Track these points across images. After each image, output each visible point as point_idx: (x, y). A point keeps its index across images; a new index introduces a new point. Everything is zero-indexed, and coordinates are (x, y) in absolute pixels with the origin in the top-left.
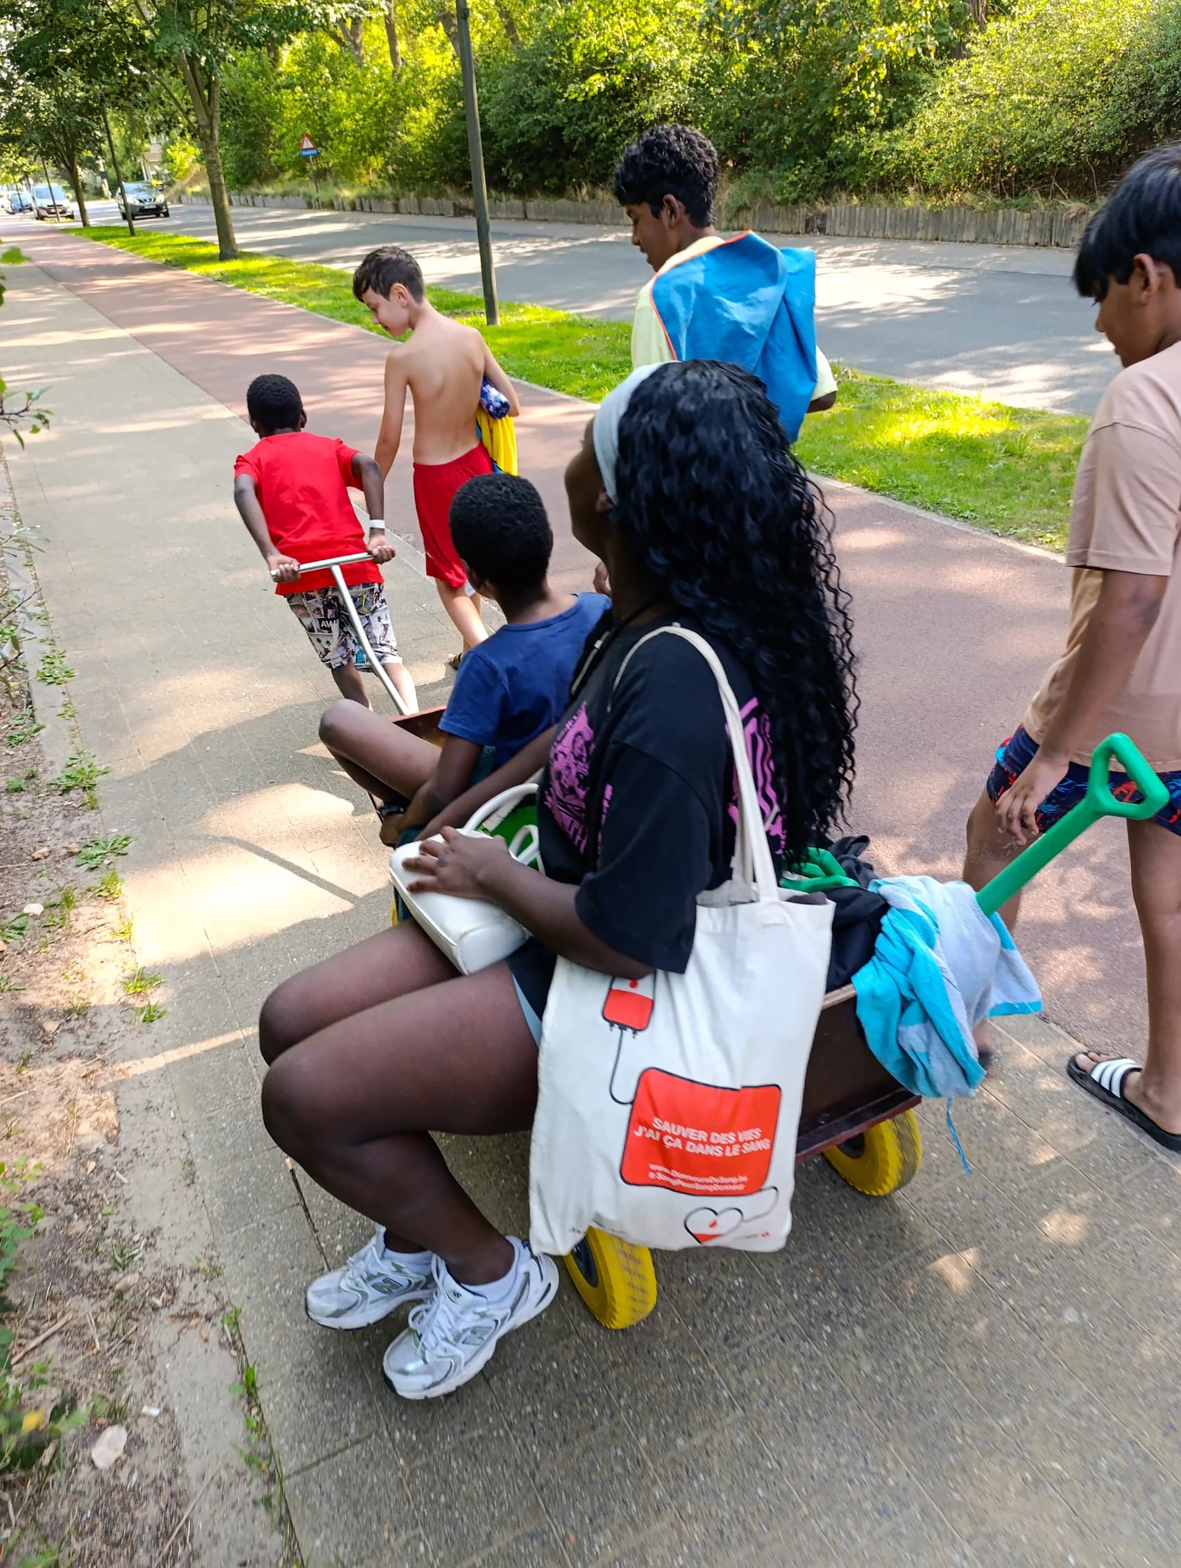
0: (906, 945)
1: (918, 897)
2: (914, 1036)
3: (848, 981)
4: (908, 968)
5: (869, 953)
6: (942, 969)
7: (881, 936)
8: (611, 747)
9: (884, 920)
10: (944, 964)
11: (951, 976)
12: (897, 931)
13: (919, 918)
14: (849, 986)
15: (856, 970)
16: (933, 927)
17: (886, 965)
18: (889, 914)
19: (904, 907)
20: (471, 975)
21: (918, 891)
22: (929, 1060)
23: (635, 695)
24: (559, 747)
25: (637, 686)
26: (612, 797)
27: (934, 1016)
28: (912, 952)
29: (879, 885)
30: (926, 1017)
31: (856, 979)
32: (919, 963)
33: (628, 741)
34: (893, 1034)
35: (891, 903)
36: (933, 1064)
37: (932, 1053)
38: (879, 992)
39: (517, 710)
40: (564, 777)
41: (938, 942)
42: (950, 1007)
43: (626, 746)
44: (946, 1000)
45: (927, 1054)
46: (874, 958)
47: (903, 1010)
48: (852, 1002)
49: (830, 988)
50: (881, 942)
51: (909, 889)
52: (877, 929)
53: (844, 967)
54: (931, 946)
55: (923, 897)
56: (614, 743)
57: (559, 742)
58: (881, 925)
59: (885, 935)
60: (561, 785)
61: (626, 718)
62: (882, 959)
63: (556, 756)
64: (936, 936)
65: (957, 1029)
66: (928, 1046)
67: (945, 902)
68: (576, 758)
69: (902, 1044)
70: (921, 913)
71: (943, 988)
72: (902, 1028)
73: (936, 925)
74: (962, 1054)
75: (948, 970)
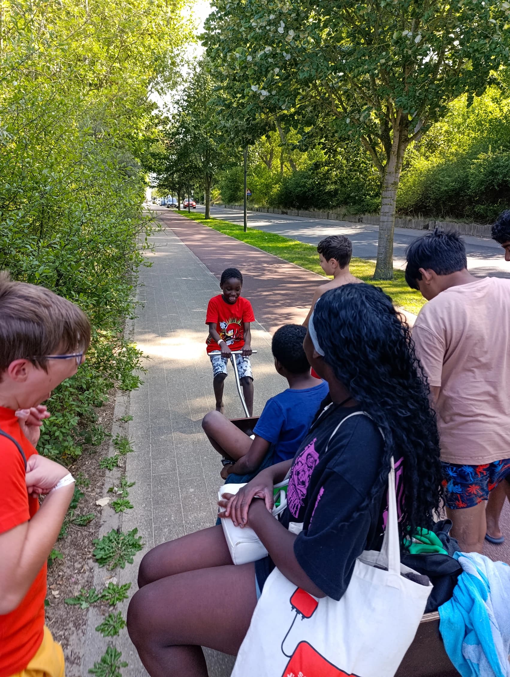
0: (470, 595)
1: (479, 567)
2: (471, 651)
3: (436, 610)
4: (471, 610)
5: (449, 596)
6: (489, 615)
7: (457, 586)
8: (327, 470)
9: (459, 578)
10: (492, 613)
11: (495, 620)
12: (465, 586)
13: (479, 581)
14: (436, 613)
15: (441, 604)
16: (486, 588)
17: (458, 605)
18: (462, 575)
19: (470, 572)
20: (237, 565)
21: (480, 565)
22: (479, 670)
23: (342, 447)
24: (300, 459)
25: (344, 442)
26: (323, 495)
27: (483, 643)
28: (473, 601)
29: (459, 556)
30: (479, 643)
31: (441, 608)
32: (477, 609)
33: (335, 470)
34: (459, 646)
35: (464, 568)
36: (481, 672)
37: (481, 665)
38: (452, 620)
39: (288, 428)
40: (300, 475)
41: (489, 598)
42: (492, 640)
43: (335, 472)
44: (490, 635)
45: (478, 665)
46: (452, 598)
47: (466, 634)
48: (438, 622)
49: (427, 611)
50: (456, 591)
51: (474, 562)
52: (454, 582)
53: (436, 600)
54: (485, 600)
55: (483, 569)
56: (328, 468)
57: (301, 456)
58: (457, 580)
59: (459, 587)
60: (299, 479)
61: (336, 457)
62: (456, 600)
63: (298, 463)
64: (488, 594)
65: (496, 655)
66: (479, 660)
67: (494, 574)
68: (308, 467)
69: (464, 655)
70: (480, 578)
71: (489, 627)
72: (465, 645)
73: (489, 587)
74: (497, 670)
75: (493, 616)
